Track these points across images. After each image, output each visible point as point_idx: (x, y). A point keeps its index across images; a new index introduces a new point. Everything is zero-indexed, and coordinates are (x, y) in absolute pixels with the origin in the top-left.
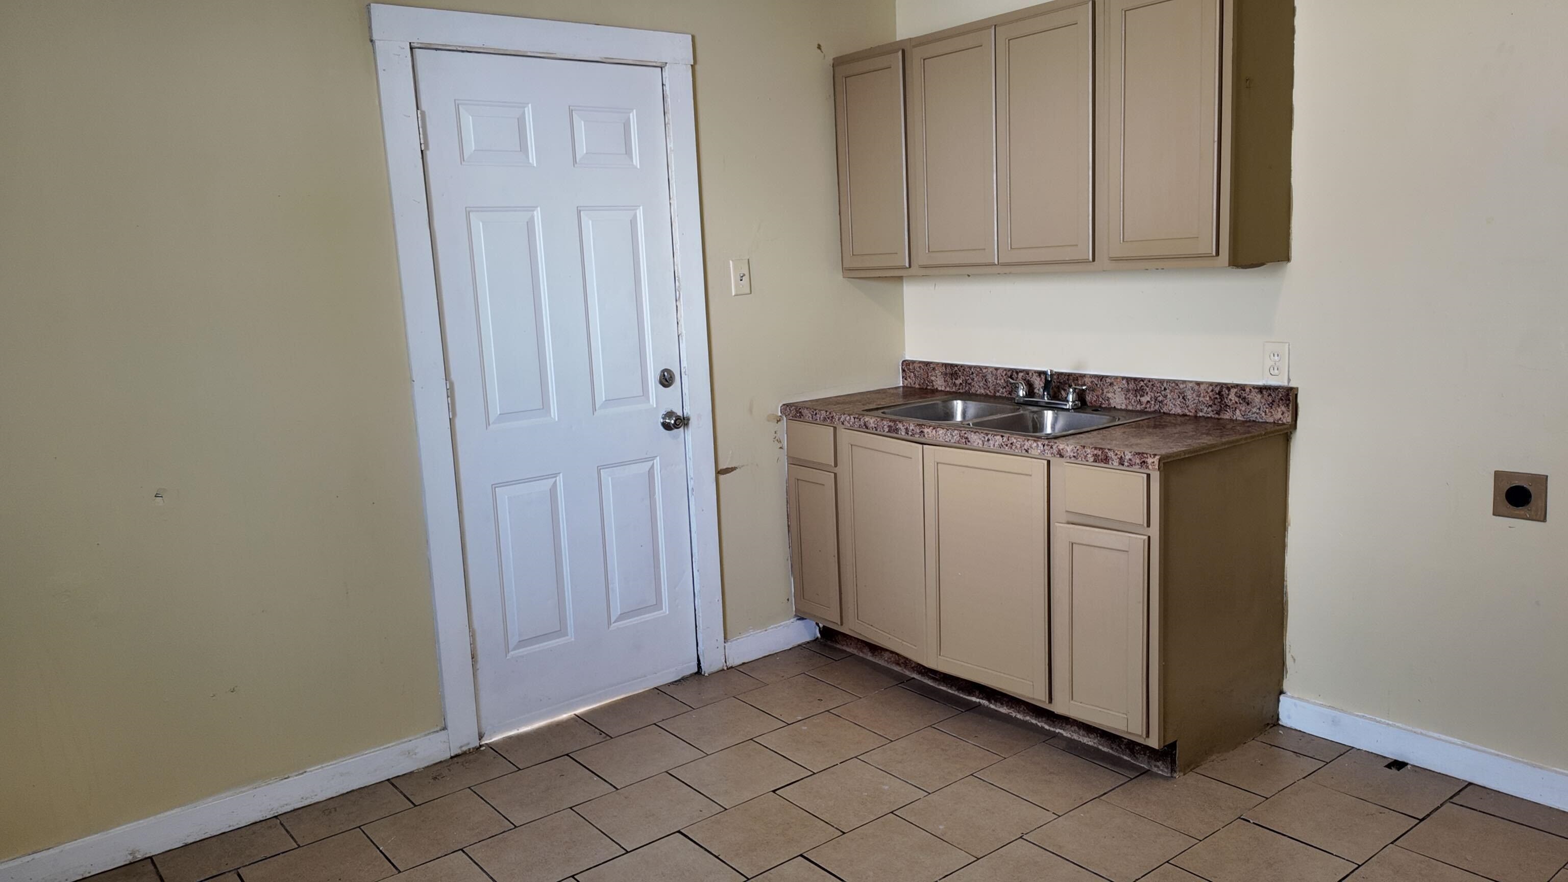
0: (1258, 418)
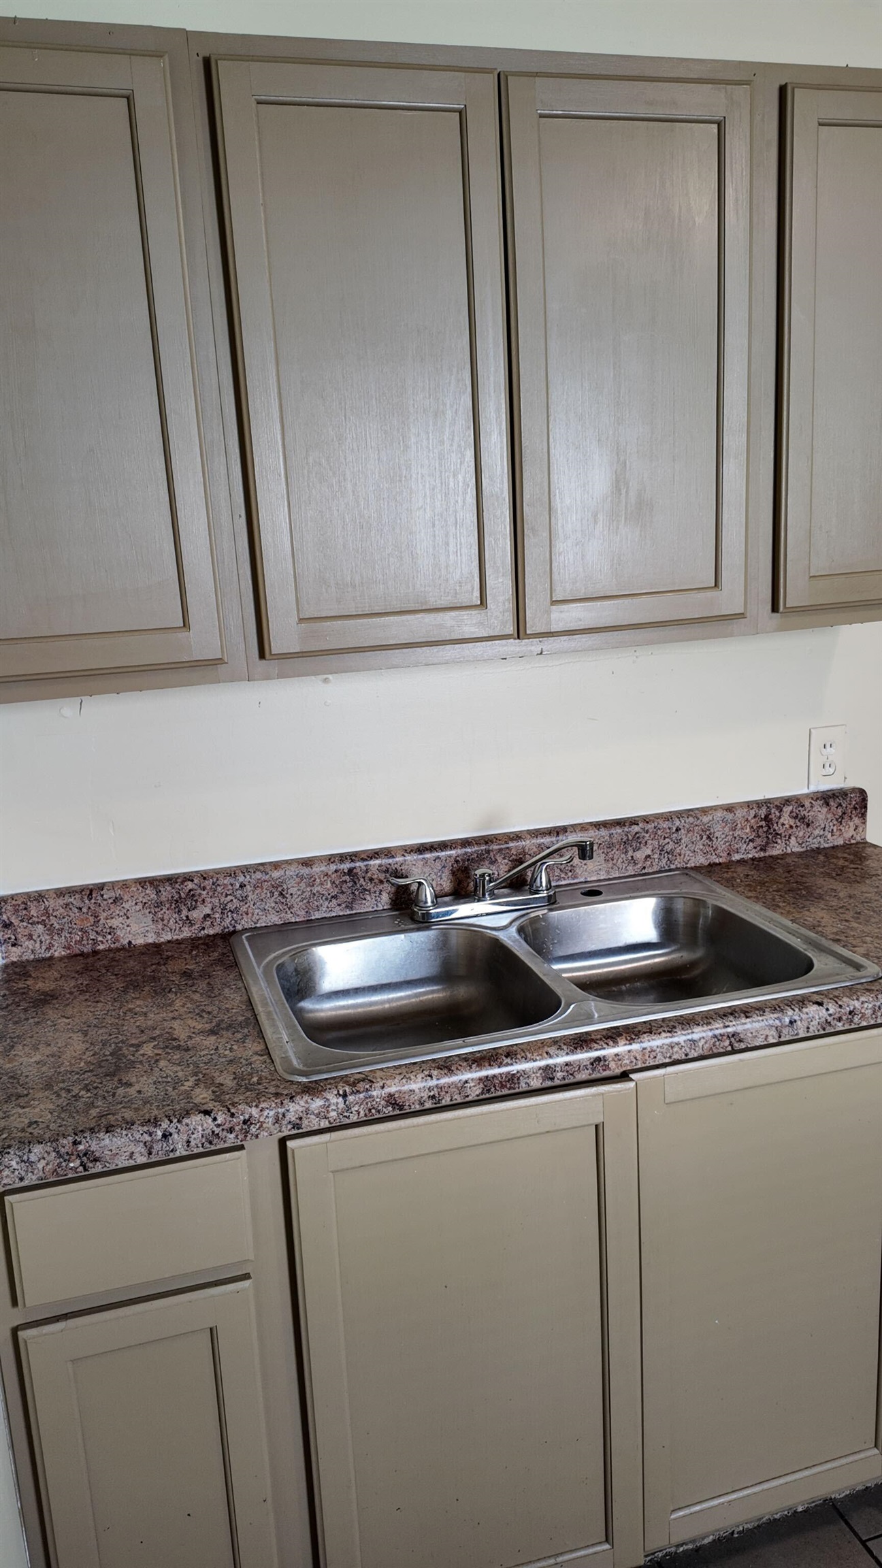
0: (822, 842)
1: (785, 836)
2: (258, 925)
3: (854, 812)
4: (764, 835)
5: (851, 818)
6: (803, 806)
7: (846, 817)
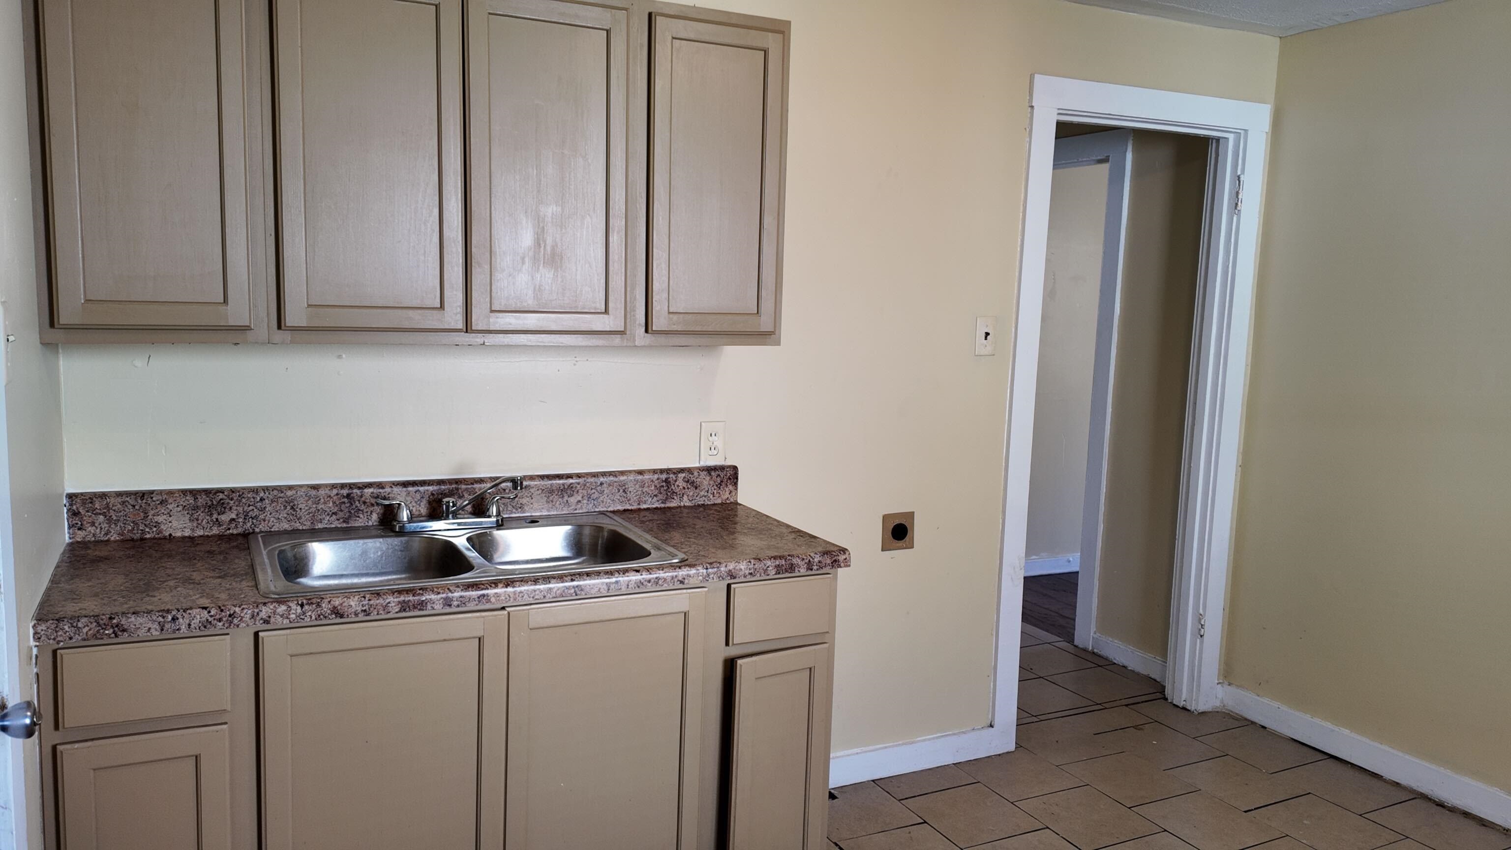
1: (680, 494)
2: (272, 530)
3: (729, 481)
4: (665, 492)
5: (727, 486)
6: (693, 474)
7: (723, 484)
